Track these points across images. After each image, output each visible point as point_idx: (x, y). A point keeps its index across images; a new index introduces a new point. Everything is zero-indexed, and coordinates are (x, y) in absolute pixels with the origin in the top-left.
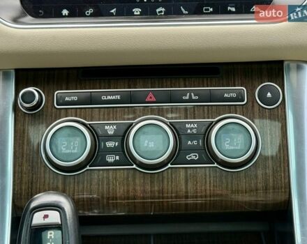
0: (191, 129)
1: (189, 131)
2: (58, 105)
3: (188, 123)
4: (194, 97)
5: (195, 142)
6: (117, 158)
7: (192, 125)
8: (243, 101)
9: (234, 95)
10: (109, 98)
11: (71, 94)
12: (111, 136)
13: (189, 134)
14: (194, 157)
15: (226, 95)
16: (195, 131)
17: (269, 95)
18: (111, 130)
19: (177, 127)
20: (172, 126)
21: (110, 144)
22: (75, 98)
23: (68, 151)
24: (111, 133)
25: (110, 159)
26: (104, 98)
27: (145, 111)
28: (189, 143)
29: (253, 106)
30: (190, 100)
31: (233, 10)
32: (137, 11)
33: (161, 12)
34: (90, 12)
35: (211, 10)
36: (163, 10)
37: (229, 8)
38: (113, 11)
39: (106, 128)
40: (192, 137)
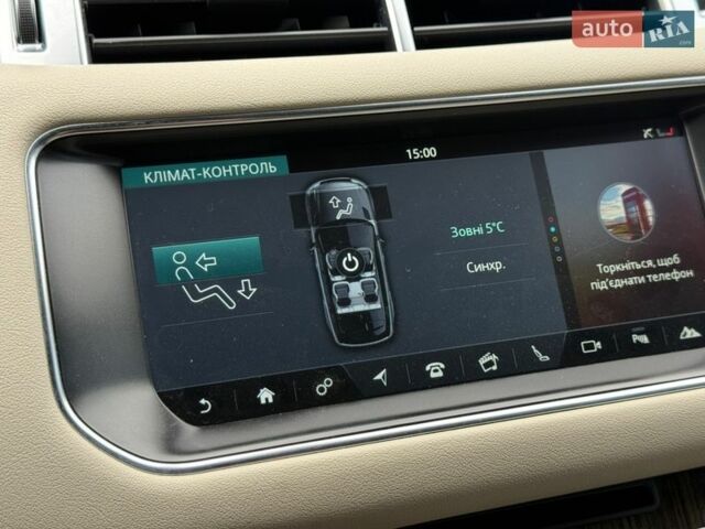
31: (644, 339)
32: (436, 370)
33: (489, 364)
34: (325, 386)
35: (598, 345)
36: (494, 358)
37: (635, 338)
38: (379, 377)
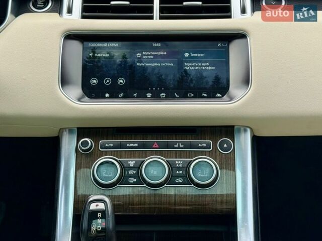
0: (179, 164)
1: (177, 165)
2: (101, 149)
3: (177, 160)
4: (181, 146)
5: (181, 172)
6: (135, 180)
7: (179, 162)
8: (210, 149)
9: (205, 145)
10: (131, 145)
11: (109, 143)
12: (132, 167)
13: (178, 167)
14: (180, 181)
15: (200, 145)
16: (181, 166)
17: (225, 145)
18: (132, 164)
19: (170, 163)
20: (167, 162)
21: (131, 172)
22: (112, 145)
23: (107, 176)
25: (131, 180)
26: (128, 145)
27: (152, 153)
28: (178, 172)
29: (216, 152)
30: (179, 147)
31: (206, 95)
32: (149, 95)
33: (163, 96)
34: (121, 95)
35: (193, 95)
36: (164, 94)
37: (203, 94)
38: (135, 95)
39: (129, 162)
40: (179, 169)
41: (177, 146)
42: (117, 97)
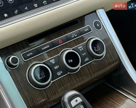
1: (81, 50)
2: (25, 60)
4: (75, 36)
5: (85, 53)
6: (61, 72)
7: (80, 47)
8: (91, 31)
9: (87, 29)
10: (45, 48)
11: (29, 52)
14: (87, 60)
15: (85, 30)
17: (98, 25)
18: (53, 61)
19: (76, 50)
21: (56, 68)
24: (54, 63)
25: (59, 74)
26: (43, 49)
28: (83, 54)
29: (95, 31)
32: (36, 5)
33: (45, 3)
34: (16, 12)
38: (26, 8)
39: (51, 61)
40: (83, 52)
41: (73, 36)
42: (14, 15)
